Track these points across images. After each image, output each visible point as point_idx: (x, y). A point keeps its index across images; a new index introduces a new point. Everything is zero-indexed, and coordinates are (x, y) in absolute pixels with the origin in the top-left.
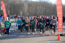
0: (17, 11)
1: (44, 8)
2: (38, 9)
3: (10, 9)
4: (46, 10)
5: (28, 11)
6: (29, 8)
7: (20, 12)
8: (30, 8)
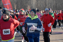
0: (24, 6)
1: (54, 2)
2: (47, 3)
3: (17, 3)
4: (57, 4)
5: (37, 5)
6: (37, 1)
7: (27, 6)
8: (39, 2)
